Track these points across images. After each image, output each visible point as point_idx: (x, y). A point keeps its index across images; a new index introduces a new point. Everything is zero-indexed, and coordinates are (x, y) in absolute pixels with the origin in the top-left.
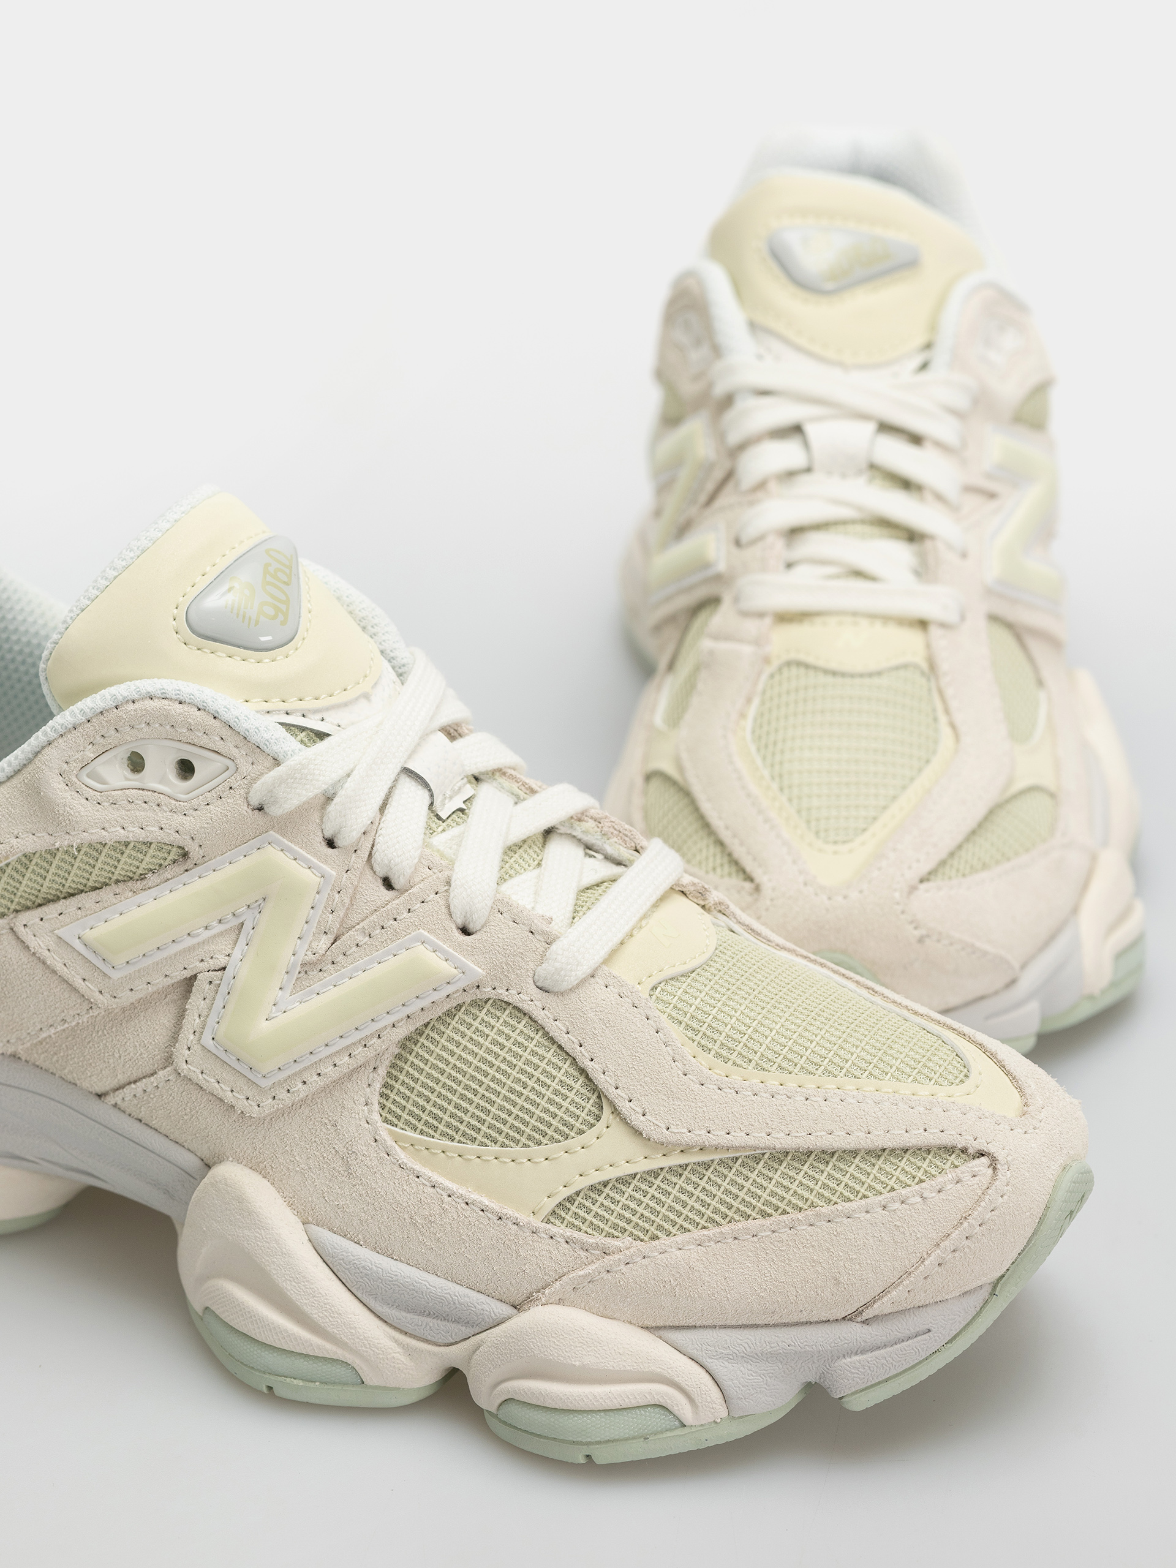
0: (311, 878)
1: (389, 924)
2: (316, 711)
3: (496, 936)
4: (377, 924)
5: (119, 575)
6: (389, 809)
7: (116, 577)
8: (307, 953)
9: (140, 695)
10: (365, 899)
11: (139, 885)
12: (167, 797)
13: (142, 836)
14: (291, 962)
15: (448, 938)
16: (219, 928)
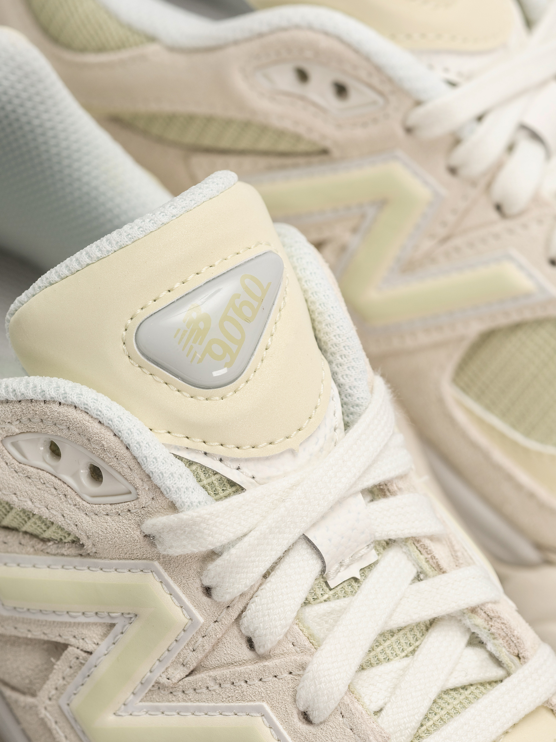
0: (181, 617)
1: (239, 684)
2: (233, 460)
3: (330, 738)
4: (228, 679)
5: (92, 263)
6: (272, 579)
7: (88, 265)
8: (162, 675)
9: (65, 401)
10: (226, 650)
11: (40, 546)
12: (73, 493)
13: (46, 514)
14: (146, 677)
15: (287, 720)
16: (94, 619)
